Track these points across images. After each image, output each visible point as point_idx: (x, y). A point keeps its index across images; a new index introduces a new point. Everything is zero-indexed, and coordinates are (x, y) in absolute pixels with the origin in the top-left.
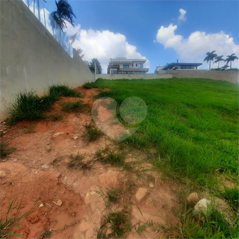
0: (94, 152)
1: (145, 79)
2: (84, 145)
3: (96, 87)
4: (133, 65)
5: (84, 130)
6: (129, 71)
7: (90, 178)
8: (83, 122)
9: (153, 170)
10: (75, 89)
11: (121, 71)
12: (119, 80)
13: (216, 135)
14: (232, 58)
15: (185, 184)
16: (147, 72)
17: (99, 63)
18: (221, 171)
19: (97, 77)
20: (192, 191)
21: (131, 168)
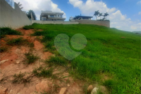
0: (32, 70)
1: (64, 24)
2: (25, 67)
3: (33, 29)
4: (56, 16)
5: (24, 57)
6: (54, 19)
7: (30, 88)
8: (23, 51)
9: (69, 76)
10: (17, 30)
11: (49, 19)
12: (48, 24)
13: (100, 54)
14: (106, 15)
15: (86, 81)
16: (65, 20)
17: (34, 13)
18: (103, 72)
19: (33, 22)
20: (89, 84)
21: (56, 77)
